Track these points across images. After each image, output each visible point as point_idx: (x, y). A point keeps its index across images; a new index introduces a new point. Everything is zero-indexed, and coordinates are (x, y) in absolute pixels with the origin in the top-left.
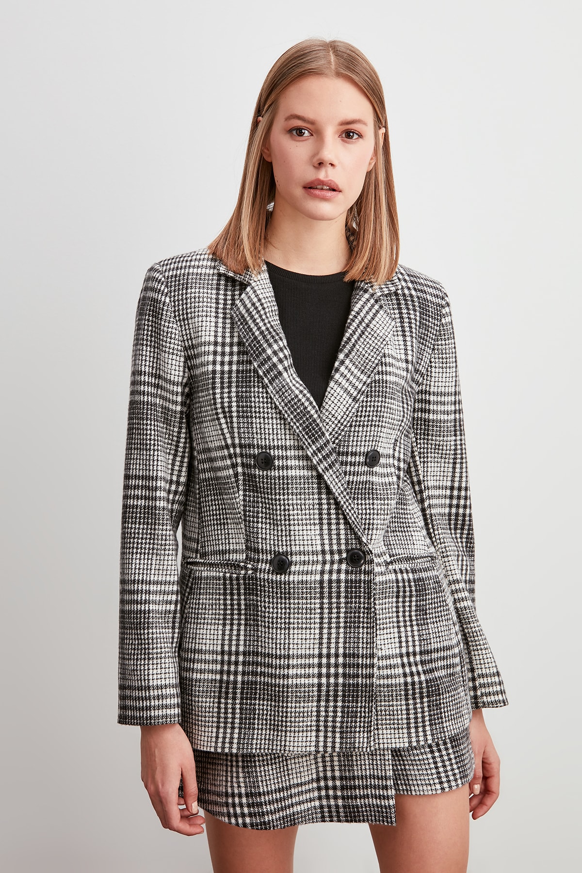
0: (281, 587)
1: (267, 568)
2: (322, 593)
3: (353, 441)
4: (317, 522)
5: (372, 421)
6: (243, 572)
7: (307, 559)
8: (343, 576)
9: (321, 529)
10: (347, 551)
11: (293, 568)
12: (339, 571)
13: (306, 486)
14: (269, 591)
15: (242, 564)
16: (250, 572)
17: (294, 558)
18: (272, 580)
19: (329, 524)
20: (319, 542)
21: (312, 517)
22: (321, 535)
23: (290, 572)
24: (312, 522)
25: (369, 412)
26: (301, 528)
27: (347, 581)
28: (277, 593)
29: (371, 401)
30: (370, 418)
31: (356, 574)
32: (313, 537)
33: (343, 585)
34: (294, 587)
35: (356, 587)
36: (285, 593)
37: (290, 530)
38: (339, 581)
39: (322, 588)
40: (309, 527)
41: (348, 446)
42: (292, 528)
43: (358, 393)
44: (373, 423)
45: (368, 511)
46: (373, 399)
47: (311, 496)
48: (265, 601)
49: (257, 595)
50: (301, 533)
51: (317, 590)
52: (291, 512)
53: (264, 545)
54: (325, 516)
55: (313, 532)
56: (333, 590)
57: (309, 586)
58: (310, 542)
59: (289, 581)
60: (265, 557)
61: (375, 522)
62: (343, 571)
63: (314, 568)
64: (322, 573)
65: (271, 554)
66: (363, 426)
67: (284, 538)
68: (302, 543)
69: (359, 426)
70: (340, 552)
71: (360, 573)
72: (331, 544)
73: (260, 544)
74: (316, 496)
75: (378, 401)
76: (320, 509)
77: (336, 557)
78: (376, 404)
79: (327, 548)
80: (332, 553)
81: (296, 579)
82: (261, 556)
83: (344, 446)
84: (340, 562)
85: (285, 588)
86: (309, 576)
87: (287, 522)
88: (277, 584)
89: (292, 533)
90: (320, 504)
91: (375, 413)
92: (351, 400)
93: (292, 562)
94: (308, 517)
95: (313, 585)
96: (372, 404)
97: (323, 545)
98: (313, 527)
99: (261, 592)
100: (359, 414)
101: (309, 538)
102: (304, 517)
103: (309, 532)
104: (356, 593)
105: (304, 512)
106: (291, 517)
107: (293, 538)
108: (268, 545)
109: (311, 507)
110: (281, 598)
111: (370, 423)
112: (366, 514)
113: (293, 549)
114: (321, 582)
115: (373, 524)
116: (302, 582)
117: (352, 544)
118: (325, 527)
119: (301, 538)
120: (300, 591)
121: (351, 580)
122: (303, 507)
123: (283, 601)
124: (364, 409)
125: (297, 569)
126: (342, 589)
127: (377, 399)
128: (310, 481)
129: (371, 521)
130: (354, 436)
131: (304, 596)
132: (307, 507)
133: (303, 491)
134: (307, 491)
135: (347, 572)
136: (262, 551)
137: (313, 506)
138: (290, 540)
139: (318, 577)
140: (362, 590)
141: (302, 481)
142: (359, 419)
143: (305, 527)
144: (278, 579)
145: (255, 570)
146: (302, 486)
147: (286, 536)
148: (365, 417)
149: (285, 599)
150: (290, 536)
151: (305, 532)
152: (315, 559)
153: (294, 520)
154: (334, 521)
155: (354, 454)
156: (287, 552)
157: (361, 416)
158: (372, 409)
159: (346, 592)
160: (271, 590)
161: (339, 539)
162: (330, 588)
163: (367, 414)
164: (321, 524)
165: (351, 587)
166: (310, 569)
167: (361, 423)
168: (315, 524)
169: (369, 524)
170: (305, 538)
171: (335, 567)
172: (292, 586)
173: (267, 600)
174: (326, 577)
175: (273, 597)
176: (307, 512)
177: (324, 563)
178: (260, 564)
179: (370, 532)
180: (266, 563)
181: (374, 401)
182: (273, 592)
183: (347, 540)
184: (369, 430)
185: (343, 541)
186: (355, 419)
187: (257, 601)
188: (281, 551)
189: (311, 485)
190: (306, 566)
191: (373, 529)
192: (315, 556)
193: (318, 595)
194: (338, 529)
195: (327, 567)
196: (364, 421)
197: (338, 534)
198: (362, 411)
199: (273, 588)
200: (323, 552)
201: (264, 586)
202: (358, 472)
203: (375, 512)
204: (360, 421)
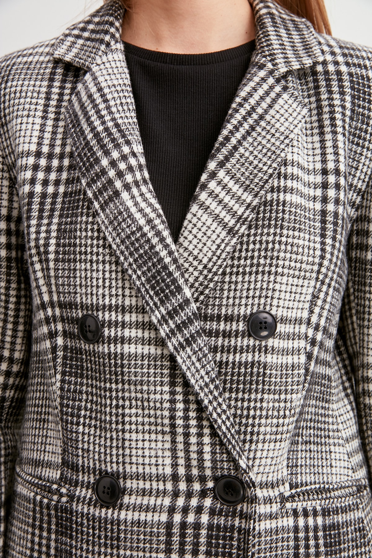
0: (106, 529)
1: (88, 496)
2: (169, 543)
3: (228, 298)
4: (167, 429)
5: (258, 265)
6: (55, 497)
7: (148, 486)
8: (205, 519)
9: (174, 442)
10: (216, 479)
11: (126, 500)
12: (199, 510)
13: (152, 371)
14: (88, 533)
15: (55, 486)
16: (64, 499)
17: (129, 484)
18: (94, 515)
19: (187, 435)
20: (168, 461)
21: (159, 421)
22: (174, 450)
23: (121, 505)
24: (159, 428)
25: (253, 251)
26: (140, 436)
27: (210, 527)
28: (99, 537)
29: (255, 235)
30: (255, 261)
31: (227, 516)
32: (160, 453)
33: (204, 532)
34: (125, 530)
35: (224, 538)
36: (112, 539)
37: (124, 440)
38: (197, 526)
39: (169, 534)
40: (153, 436)
41: (220, 306)
42: (127, 436)
43: (237, 222)
44: (261, 269)
45: (252, 413)
46: (259, 231)
47: (158, 388)
48: (81, 548)
49: (71, 538)
50: (140, 444)
51: (161, 538)
52: (127, 411)
53: (86, 460)
54: (180, 422)
55: (160, 445)
56: (188, 540)
57: (148, 530)
58: (153, 461)
59: (118, 520)
60: (86, 478)
61: (262, 429)
62: (206, 510)
63: (159, 502)
64: (172, 510)
65: (95, 475)
66: (244, 273)
67: (114, 452)
68: (140, 460)
69: (237, 273)
70: (203, 479)
71: (234, 516)
72: (188, 467)
73: (80, 458)
74: (166, 388)
75: (268, 234)
76: (173, 410)
77: (197, 486)
78: (264, 238)
79: (182, 471)
80: (189, 479)
81: (129, 518)
82: (80, 477)
83: (214, 305)
84: (203, 494)
85: (112, 530)
86: (150, 515)
87: (120, 427)
88: (100, 523)
89: (127, 444)
90: (173, 401)
91: (263, 253)
92: (224, 233)
93: (125, 489)
94: (152, 420)
95: (155, 530)
96: (258, 238)
97: (175, 465)
98: (160, 437)
99: (77, 533)
100: (237, 255)
101: (153, 453)
102: (146, 420)
103: (153, 445)
104: (224, 547)
105: (146, 412)
106: (127, 419)
107: (127, 452)
108: (91, 461)
109: (158, 405)
110: (106, 545)
111: (254, 269)
112: (248, 417)
113: (128, 470)
114: (169, 525)
115: (258, 434)
116: (139, 523)
117: (222, 468)
118: (180, 439)
119: (140, 452)
120: (135, 537)
121: (218, 526)
122: (146, 404)
123: (109, 551)
124: (245, 247)
125: (132, 501)
126: (203, 540)
127: (266, 231)
128: (159, 363)
129: (256, 429)
130: (229, 290)
131: (141, 545)
132: (152, 404)
133: (145, 379)
134: (152, 379)
135: (212, 512)
136: (83, 469)
137: (161, 403)
138: (124, 456)
139: (164, 518)
140: (235, 543)
141: (146, 362)
142: (236, 262)
143: (147, 436)
144: (103, 515)
145: (71, 497)
146: (145, 370)
147: (117, 447)
148: (246, 259)
149: (112, 548)
150: (124, 448)
151: (147, 444)
152: (161, 487)
153: (131, 424)
154: (193, 431)
155: (229, 319)
156: (118, 472)
157: (239, 258)
158: (258, 246)
159: (209, 544)
160: (91, 531)
161: (201, 460)
162: (183, 535)
163: (250, 254)
164: (173, 434)
165: (217, 538)
166: (152, 502)
167: (241, 270)
168: (163, 433)
169: (252, 433)
170: (147, 453)
171: (194, 502)
172: (123, 527)
173: (85, 546)
174: (177, 518)
175: (93, 543)
176: (152, 412)
177: (176, 494)
178: (79, 488)
179: (253, 447)
180: (88, 488)
181: (262, 235)
182: (94, 535)
183: (214, 461)
184: (253, 279)
185: (208, 464)
186: (230, 262)
187: (71, 546)
188: (109, 470)
189: (159, 371)
190: (146, 498)
191: (257, 442)
192: (161, 483)
193: (162, 546)
194: (200, 444)
195: (181, 502)
196: (245, 266)
197: (200, 453)
198: (240, 251)
199: (94, 528)
200: (175, 478)
201: (82, 525)
202: (235, 347)
203: (264, 413)
204: (238, 266)
